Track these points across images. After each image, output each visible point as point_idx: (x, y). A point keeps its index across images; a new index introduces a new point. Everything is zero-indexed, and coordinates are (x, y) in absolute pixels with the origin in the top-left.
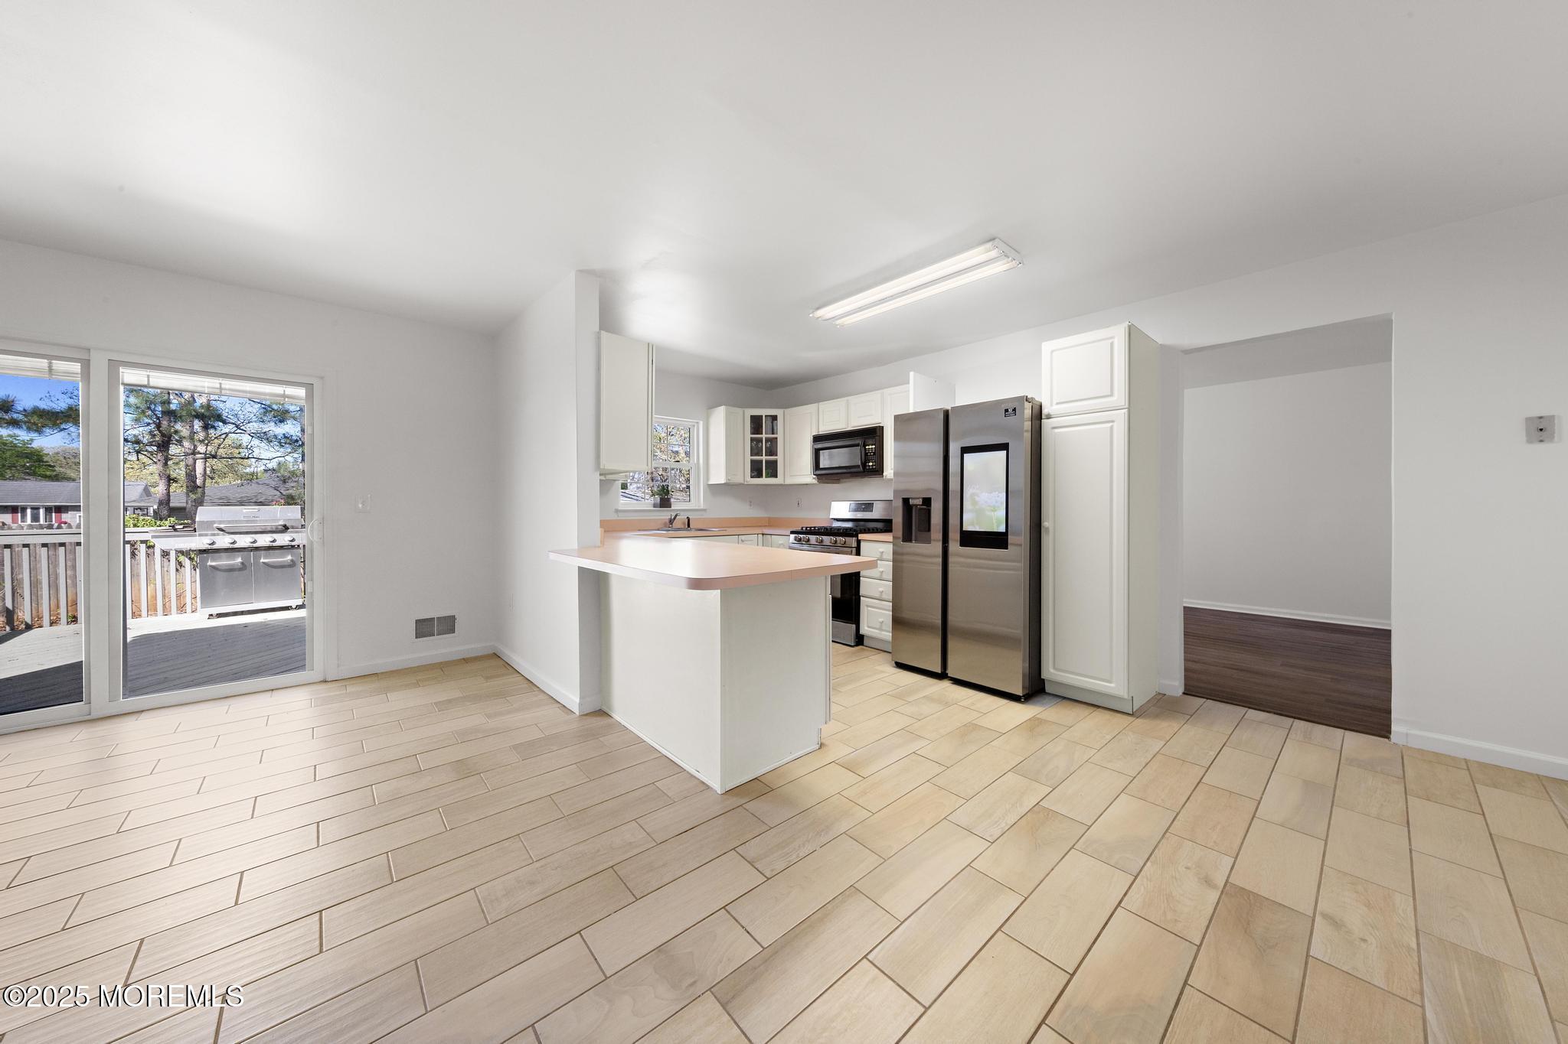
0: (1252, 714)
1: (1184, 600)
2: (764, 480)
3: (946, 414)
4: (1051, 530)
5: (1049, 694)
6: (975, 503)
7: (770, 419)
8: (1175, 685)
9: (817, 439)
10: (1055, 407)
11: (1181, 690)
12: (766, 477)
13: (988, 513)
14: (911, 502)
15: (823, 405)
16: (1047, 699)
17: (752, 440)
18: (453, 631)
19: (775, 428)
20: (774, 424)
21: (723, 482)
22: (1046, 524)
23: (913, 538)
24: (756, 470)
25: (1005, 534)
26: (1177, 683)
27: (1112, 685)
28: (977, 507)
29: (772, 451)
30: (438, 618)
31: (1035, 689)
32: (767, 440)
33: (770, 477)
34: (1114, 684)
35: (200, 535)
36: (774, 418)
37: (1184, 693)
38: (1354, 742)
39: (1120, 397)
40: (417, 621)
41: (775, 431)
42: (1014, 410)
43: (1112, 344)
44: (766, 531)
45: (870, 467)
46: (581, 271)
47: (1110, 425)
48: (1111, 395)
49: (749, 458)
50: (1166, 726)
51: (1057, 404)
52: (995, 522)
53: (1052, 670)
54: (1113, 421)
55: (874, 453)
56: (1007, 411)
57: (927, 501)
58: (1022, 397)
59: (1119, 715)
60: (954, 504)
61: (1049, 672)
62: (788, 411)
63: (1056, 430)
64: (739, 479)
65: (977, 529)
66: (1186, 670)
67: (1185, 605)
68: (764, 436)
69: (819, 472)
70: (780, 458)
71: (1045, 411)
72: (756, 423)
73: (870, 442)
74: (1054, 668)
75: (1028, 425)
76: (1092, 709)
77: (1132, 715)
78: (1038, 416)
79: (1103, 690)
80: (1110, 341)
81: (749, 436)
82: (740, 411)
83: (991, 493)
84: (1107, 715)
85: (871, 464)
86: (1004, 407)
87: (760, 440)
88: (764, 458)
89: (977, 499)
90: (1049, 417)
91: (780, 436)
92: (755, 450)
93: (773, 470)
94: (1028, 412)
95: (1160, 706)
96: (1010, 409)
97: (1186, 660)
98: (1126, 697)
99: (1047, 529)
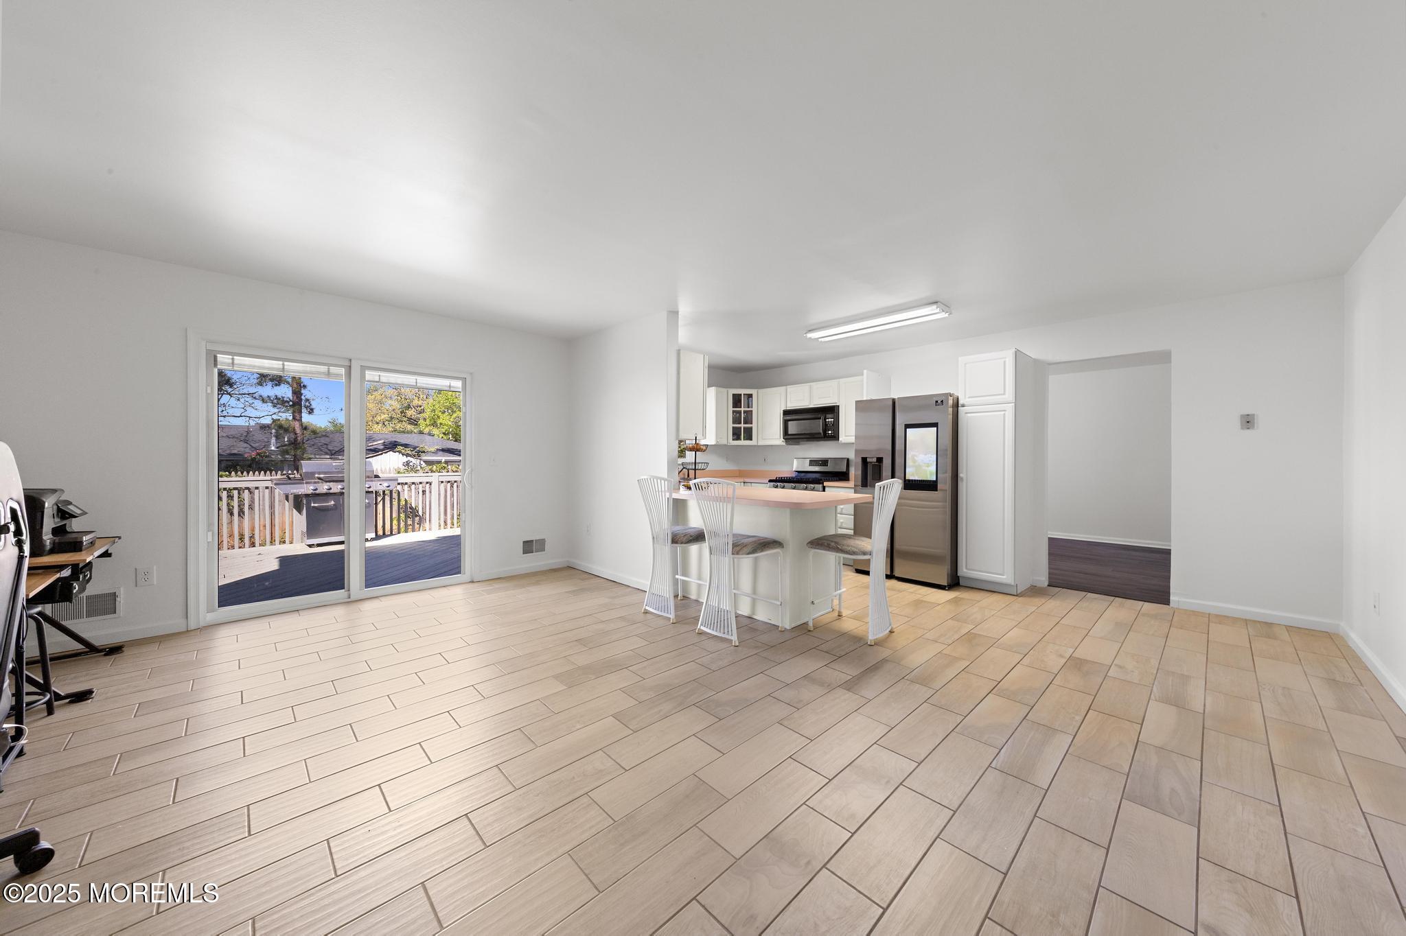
0: (1089, 595)
1: (1049, 533)
2: (742, 442)
3: (894, 401)
4: (965, 479)
5: (962, 586)
6: (914, 461)
7: (746, 397)
8: (1043, 579)
9: (786, 413)
10: (967, 400)
11: (1046, 584)
12: (744, 440)
13: (924, 468)
14: (868, 460)
15: (790, 388)
16: (962, 588)
17: (734, 412)
18: (543, 550)
19: (750, 403)
20: (750, 401)
21: (713, 444)
22: (961, 475)
23: (868, 484)
24: (736, 434)
25: (936, 482)
26: (1044, 579)
27: (1004, 577)
28: (917, 464)
29: (748, 420)
30: (536, 540)
31: (954, 582)
32: (745, 412)
33: (747, 439)
34: (1005, 576)
35: (307, 483)
36: (750, 396)
37: (1048, 586)
38: (1148, 607)
39: (1010, 395)
40: (524, 542)
41: (750, 405)
42: (942, 401)
43: (1005, 362)
44: (747, 480)
45: (830, 433)
46: (670, 312)
47: (1003, 412)
48: (1004, 394)
49: (731, 425)
50: (1037, 601)
51: (969, 397)
52: (929, 474)
53: (965, 570)
54: (1005, 411)
55: (833, 425)
56: (937, 402)
57: (880, 460)
58: (948, 394)
59: (1009, 596)
60: (899, 460)
61: (963, 571)
62: (761, 391)
63: (969, 415)
64: (724, 442)
65: (917, 478)
66: (1049, 574)
67: (1049, 536)
68: (742, 409)
69: (786, 437)
70: (754, 426)
71: (961, 402)
72: (737, 400)
73: (828, 416)
74: (966, 568)
75: (950, 410)
76: (990, 593)
77: (1017, 596)
78: (956, 405)
79: (998, 580)
80: (1003, 360)
81: (731, 409)
82: (724, 390)
83: (926, 455)
84: (1001, 596)
85: (830, 432)
86: (935, 399)
87: (740, 412)
88: (742, 425)
89: (916, 458)
90: (963, 406)
91: (754, 409)
92: (736, 420)
93: (749, 435)
94: (951, 402)
95: (1034, 591)
96: (939, 402)
97: (1049, 568)
98: (1013, 584)
99: (962, 479)
